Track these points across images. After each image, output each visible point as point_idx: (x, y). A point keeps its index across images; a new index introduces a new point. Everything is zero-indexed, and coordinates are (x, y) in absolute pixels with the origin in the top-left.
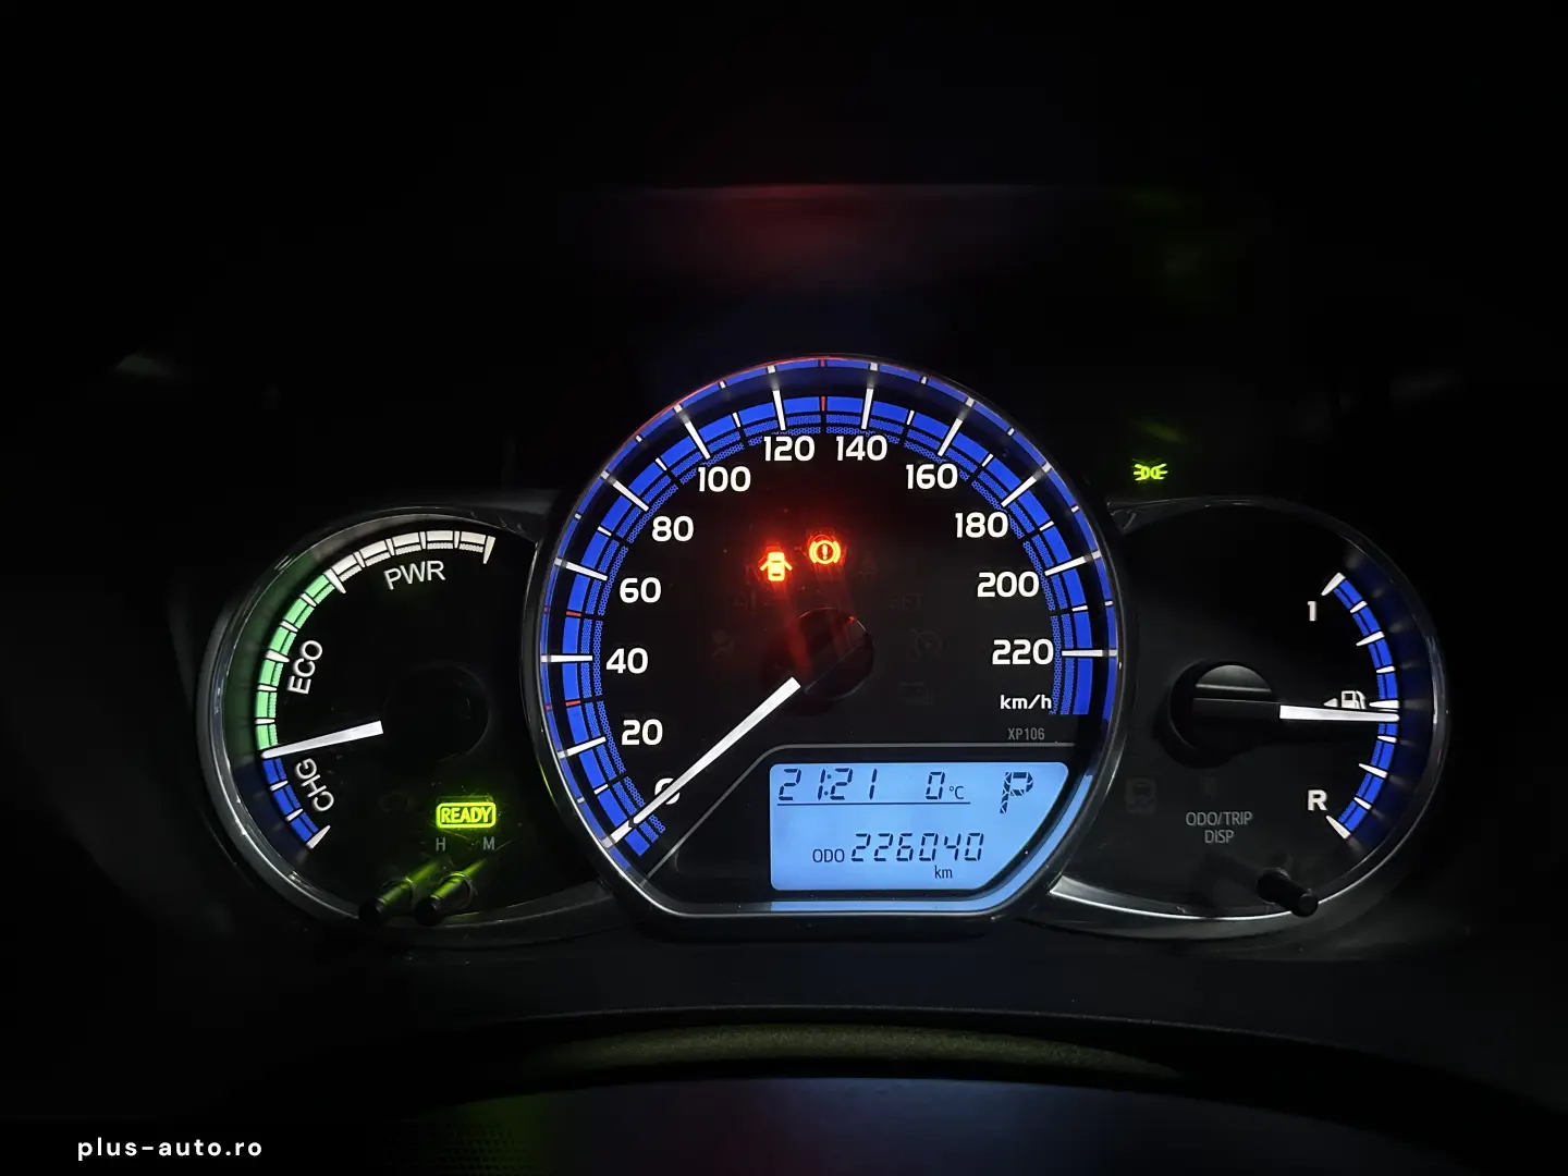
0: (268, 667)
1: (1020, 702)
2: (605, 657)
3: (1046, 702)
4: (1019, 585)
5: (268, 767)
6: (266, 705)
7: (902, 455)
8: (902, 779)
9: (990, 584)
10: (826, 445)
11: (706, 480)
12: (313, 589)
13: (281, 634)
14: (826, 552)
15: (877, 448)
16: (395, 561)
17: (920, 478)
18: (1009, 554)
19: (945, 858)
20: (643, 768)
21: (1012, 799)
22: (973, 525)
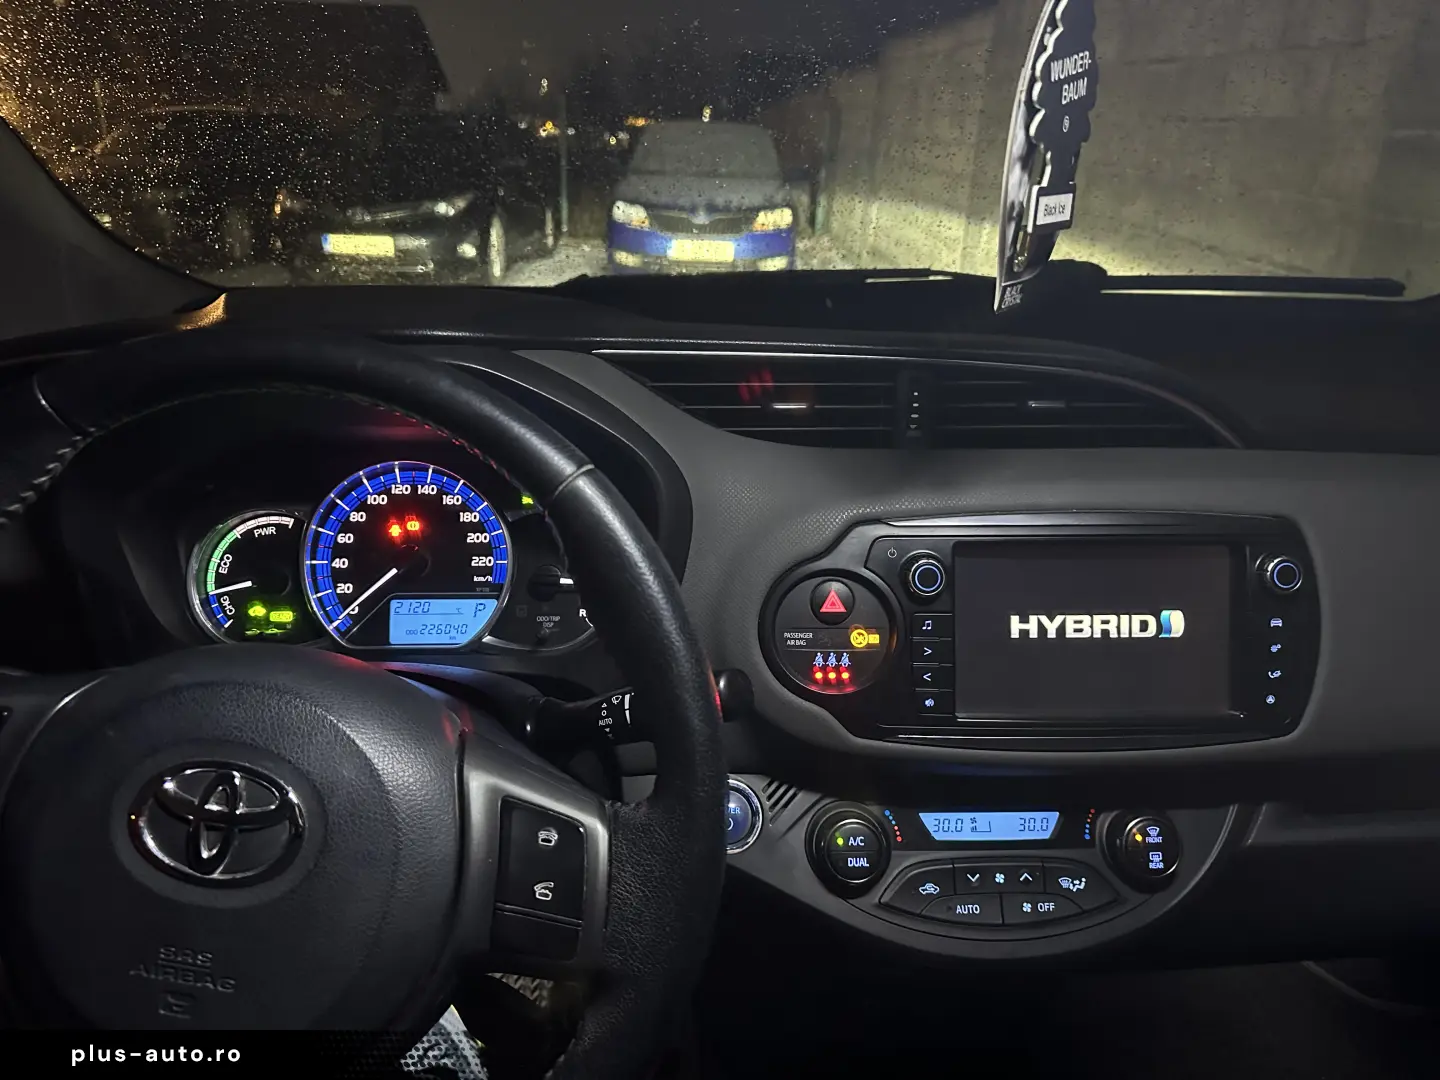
0: (212, 564)
1: (482, 579)
2: (332, 561)
3: (490, 579)
4: (482, 538)
5: (211, 598)
6: (211, 577)
7: (441, 493)
8: (438, 605)
9: (472, 538)
10: (415, 489)
11: (370, 500)
12: (229, 536)
13: (216, 552)
14: (414, 526)
15: (433, 489)
16: (258, 527)
17: (448, 500)
18: (478, 528)
19: (453, 633)
20: (346, 601)
21: (478, 613)
22: (466, 517)
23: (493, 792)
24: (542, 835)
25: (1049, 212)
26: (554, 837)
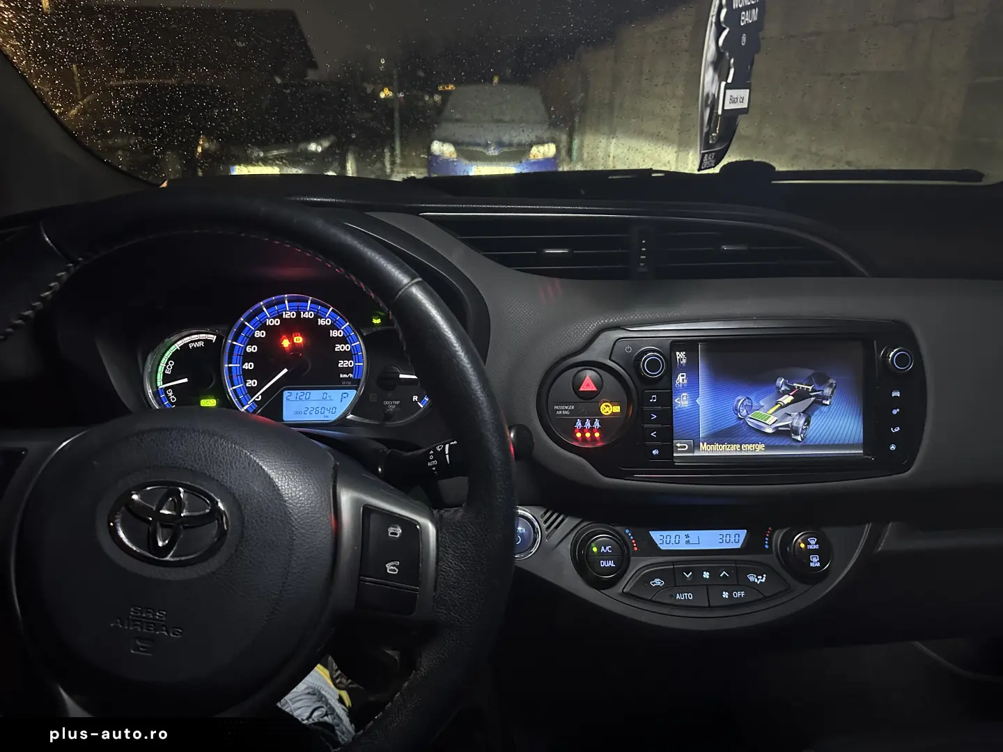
0: (160, 367)
1: (345, 376)
2: (243, 365)
3: (351, 375)
4: (346, 348)
5: (160, 391)
6: (160, 376)
7: (317, 317)
8: (316, 394)
9: (339, 348)
10: (299, 314)
11: (268, 322)
12: (172, 348)
13: (164, 359)
14: (299, 340)
15: (311, 315)
16: (192, 342)
17: (321, 322)
18: (343, 340)
19: (327, 413)
20: (252, 391)
21: (343, 399)
22: (334, 333)
23: (356, 503)
24: (391, 530)
25: (733, 101)
26: (399, 531)
